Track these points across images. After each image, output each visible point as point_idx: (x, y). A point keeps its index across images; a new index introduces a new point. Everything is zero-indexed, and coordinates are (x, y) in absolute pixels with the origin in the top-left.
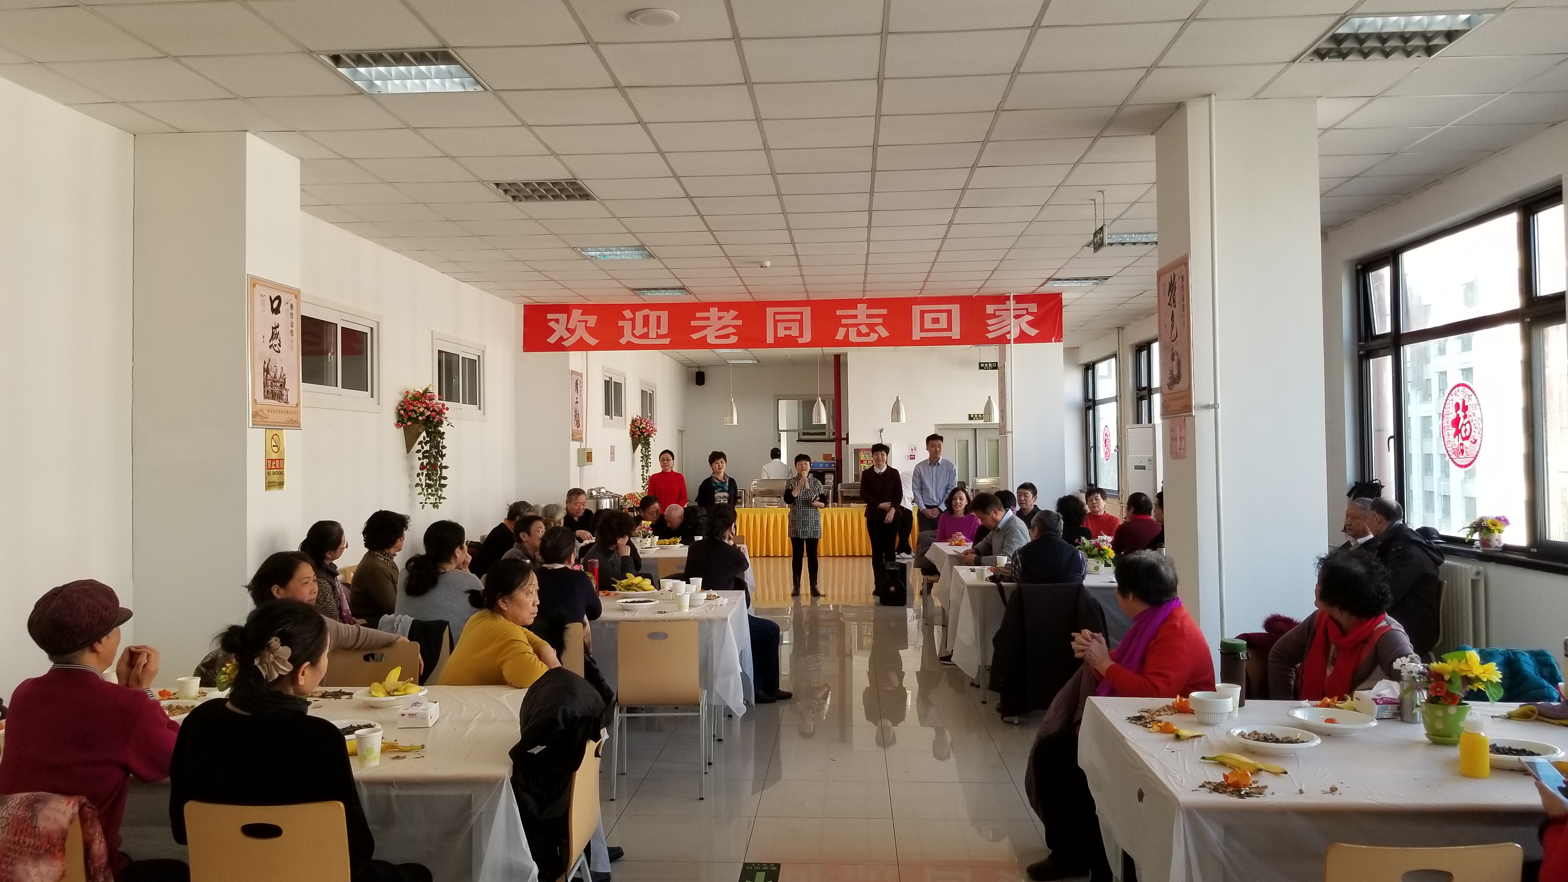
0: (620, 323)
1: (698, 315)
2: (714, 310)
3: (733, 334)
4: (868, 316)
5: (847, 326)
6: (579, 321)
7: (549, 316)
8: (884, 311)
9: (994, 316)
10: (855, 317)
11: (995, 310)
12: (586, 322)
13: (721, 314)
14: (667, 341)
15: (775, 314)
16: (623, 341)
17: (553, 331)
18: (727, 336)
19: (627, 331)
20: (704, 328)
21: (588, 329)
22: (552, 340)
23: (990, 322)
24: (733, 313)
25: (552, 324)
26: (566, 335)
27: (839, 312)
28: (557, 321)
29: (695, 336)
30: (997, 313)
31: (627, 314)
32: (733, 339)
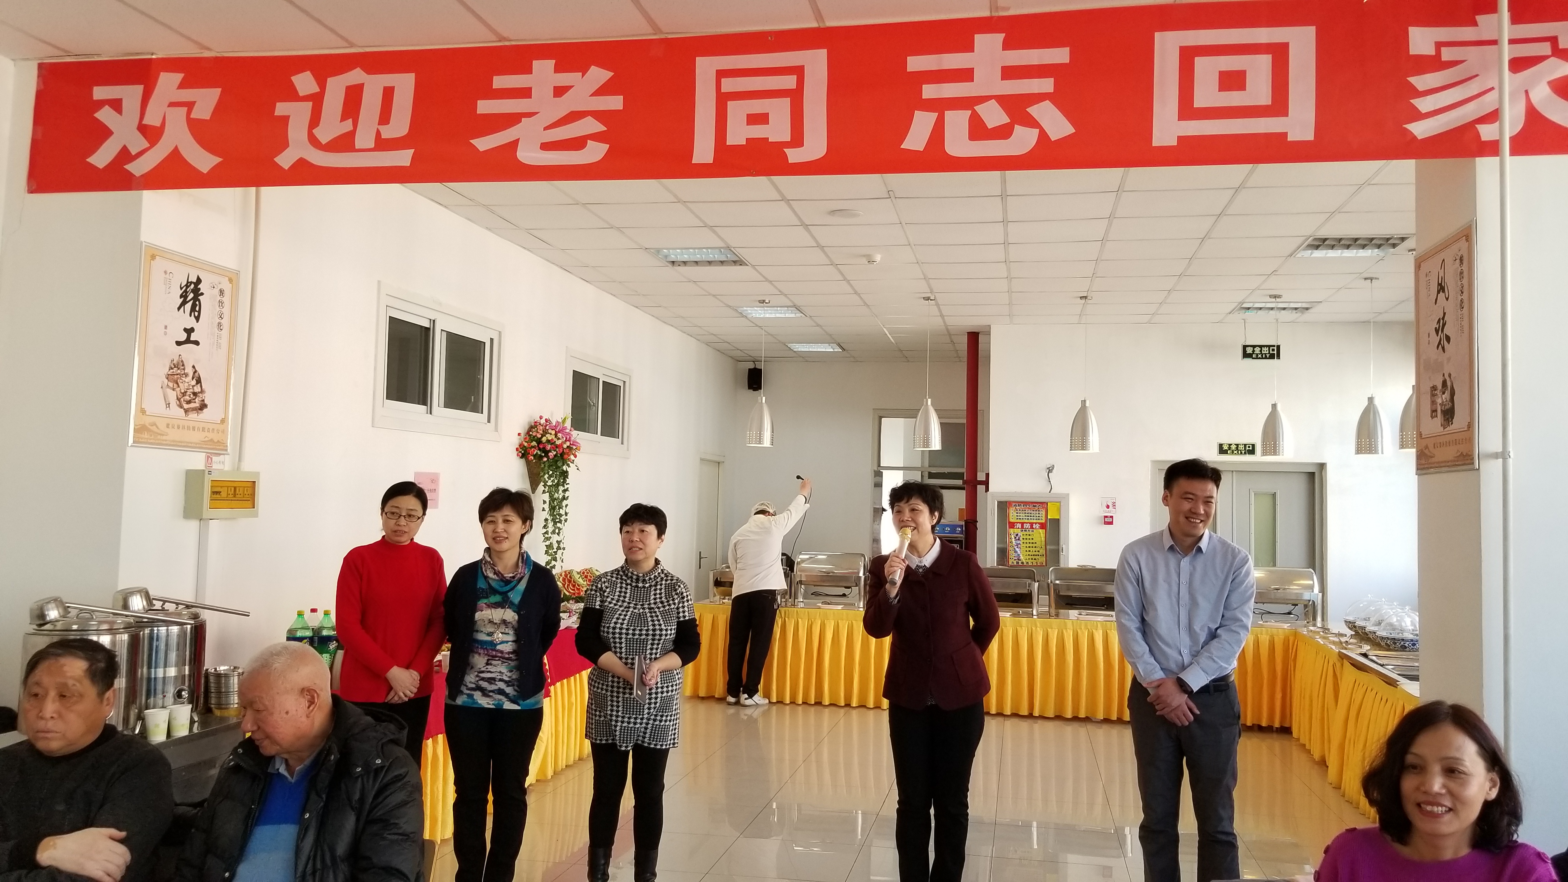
0: (281, 109)
1: (500, 82)
2: (543, 68)
3: (596, 137)
4: (1009, 73)
5: (940, 106)
6: (172, 105)
7: (100, 93)
8: (1060, 55)
9: (1434, 63)
10: (966, 75)
11: (1439, 45)
12: (190, 105)
13: (564, 79)
14: (403, 158)
15: (721, 74)
16: (285, 160)
17: (105, 133)
18: (577, 144)
19: (297, 132)
20: (513, 119)
21: (196, 127)
22: (101, 158)
23: (1420, 82)
24: (599, 75)
25: (105, 115)
26: (137, 143)
27: (916, 63)
28: (116, 105)
29: (483, 144)
30: (1447, 54)
31: (305, 83)
32: (595, 152)
